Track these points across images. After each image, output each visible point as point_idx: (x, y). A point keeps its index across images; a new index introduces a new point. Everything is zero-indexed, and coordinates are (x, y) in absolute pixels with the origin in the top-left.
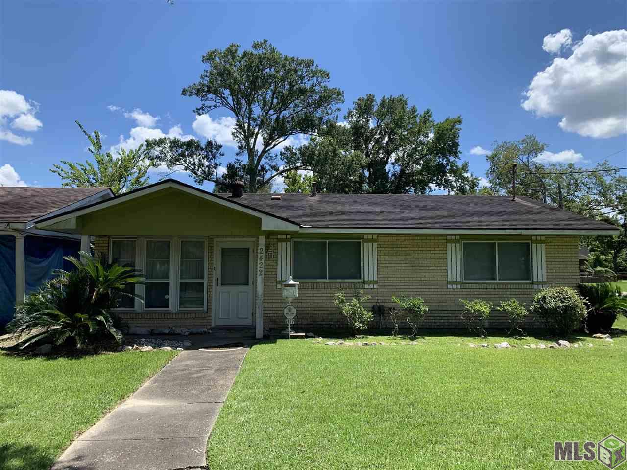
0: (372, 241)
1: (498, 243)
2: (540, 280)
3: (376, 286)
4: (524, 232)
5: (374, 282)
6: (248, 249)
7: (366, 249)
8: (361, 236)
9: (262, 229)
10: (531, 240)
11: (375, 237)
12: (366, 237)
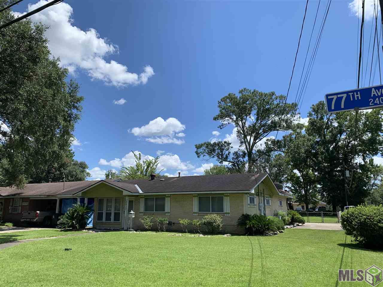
0: (169, 197)
1: (211, 197)
2: (227, 212)
3: (169, 214)
4: (213, 192)
5: (169, 213)
6: (133, 201)
7: (167, 200)
8: (165, 195)
9: (123, 194)
10: (224, 195)
11: (170, 195)
12: (167, 195)
